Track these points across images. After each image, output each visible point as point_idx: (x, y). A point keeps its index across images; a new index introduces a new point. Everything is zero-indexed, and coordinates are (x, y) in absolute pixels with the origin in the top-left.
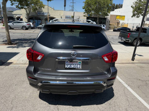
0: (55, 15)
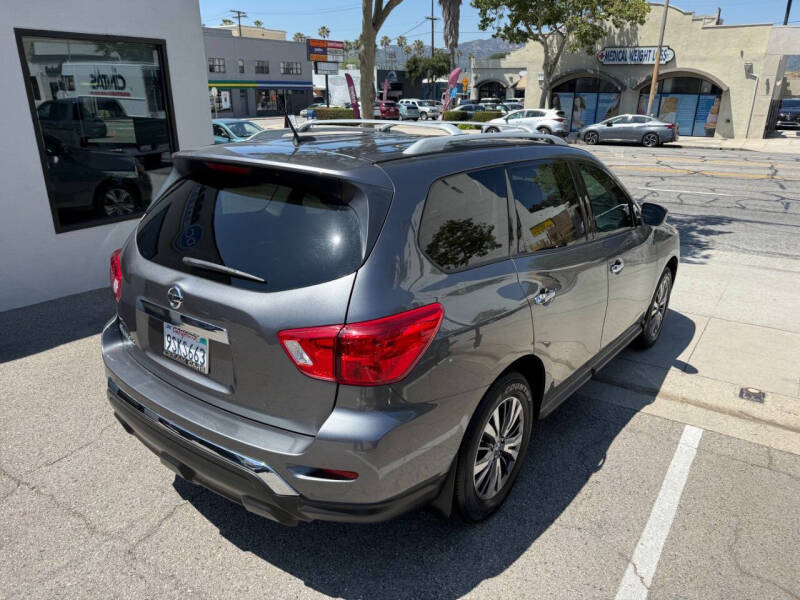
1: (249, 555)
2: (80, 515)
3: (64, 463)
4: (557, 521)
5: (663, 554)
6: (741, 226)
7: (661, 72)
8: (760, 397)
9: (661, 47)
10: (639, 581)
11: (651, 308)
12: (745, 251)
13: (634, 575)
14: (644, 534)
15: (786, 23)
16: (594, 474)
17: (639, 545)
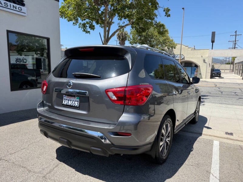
0: (192, 58)
1: (87, 176)
2: (24, 167)
3: (16, 154)
4: (184, 164)
5: (220, 171)
6: (211, 97)
7: (181, 61)
8: (231, 134)
9: (181, 54)
10: (215, 178)
11: (196, 111)
12: (213, 103)
13: (213, 176)
14: (212, 166)
15: (212, 49)
16: (191, 152)
17: (212, 169)
